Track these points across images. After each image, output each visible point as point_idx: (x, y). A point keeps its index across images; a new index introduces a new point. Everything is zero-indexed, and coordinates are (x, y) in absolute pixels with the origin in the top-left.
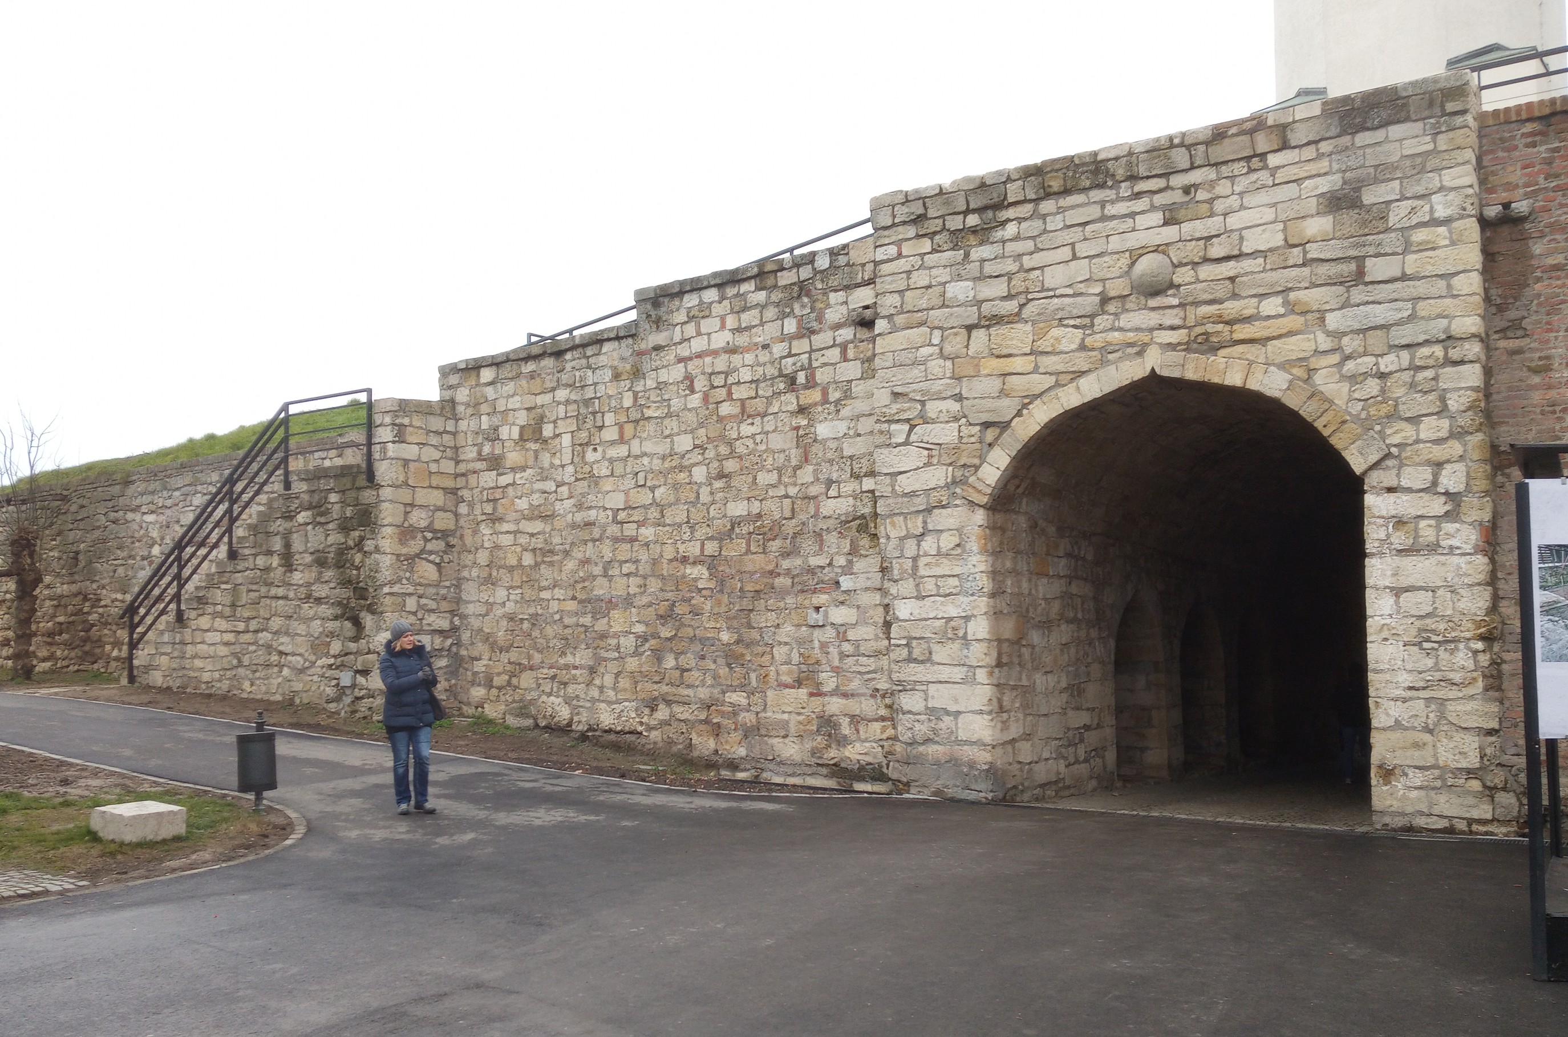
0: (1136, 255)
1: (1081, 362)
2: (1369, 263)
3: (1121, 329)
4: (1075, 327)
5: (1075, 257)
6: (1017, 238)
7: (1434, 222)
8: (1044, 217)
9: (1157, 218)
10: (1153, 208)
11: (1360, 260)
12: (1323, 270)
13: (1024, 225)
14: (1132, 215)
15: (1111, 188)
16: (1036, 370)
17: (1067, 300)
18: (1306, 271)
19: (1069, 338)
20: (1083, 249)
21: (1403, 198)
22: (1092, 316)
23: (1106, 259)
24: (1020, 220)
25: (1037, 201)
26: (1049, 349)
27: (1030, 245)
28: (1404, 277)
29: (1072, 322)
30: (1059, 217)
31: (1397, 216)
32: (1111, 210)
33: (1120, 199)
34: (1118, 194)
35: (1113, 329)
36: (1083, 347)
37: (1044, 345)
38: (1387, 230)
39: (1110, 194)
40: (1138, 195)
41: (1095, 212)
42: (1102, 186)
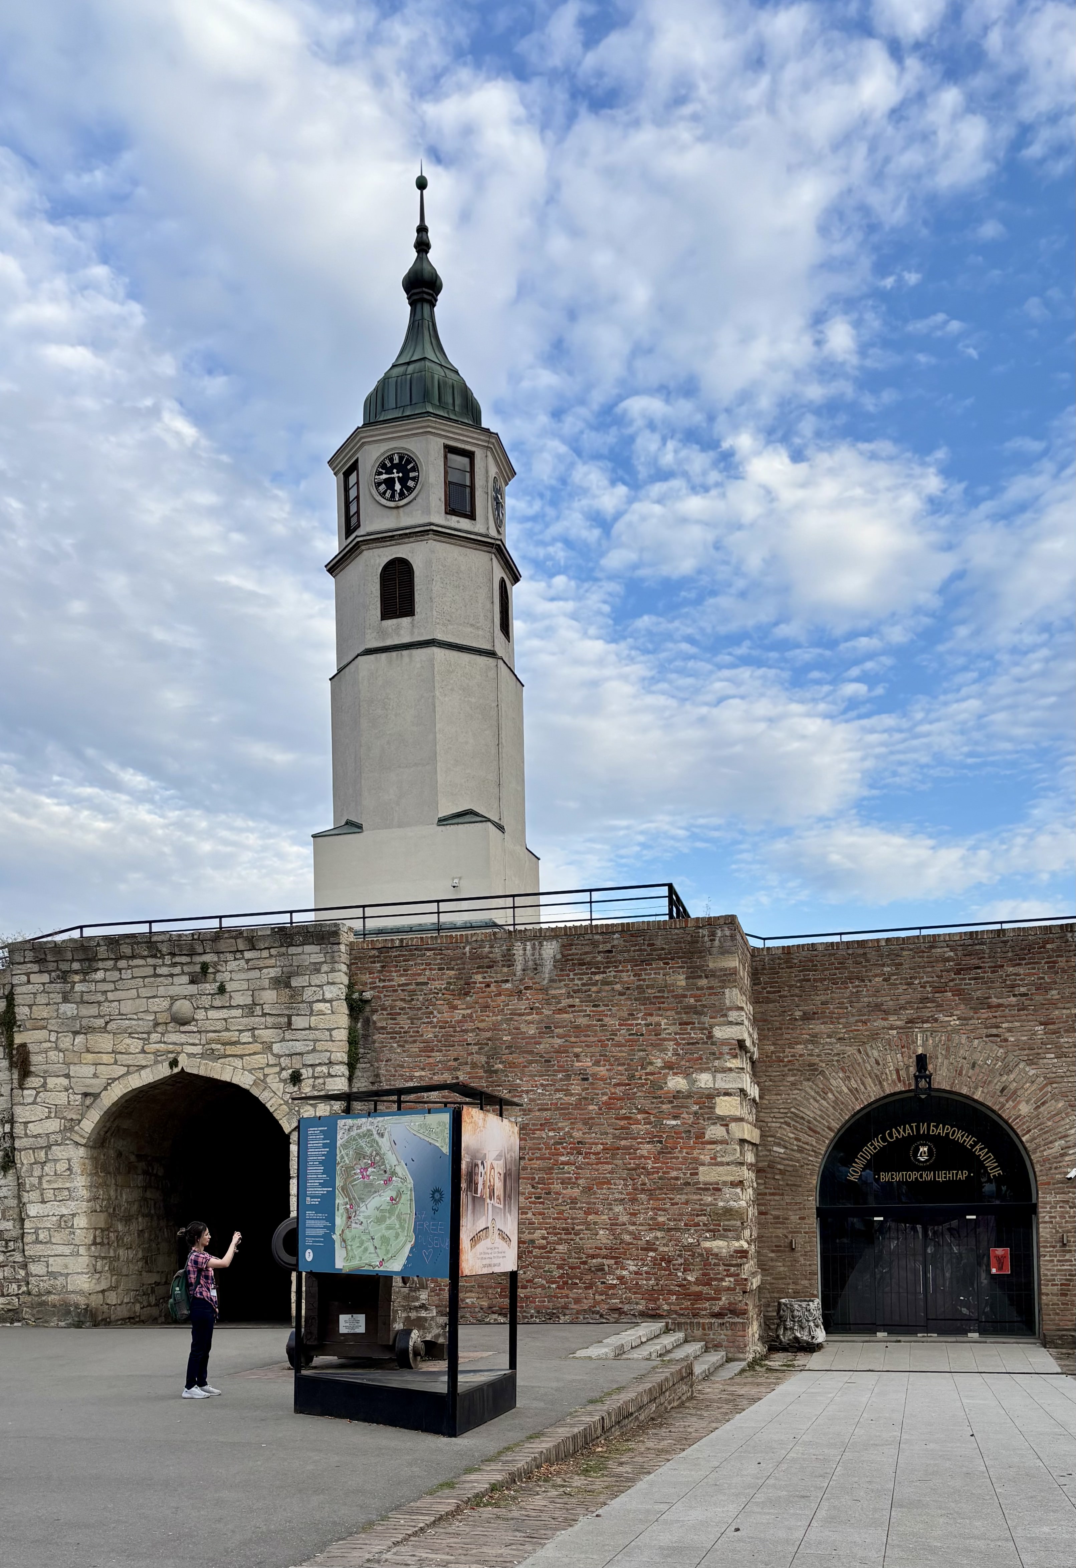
0: (173, 999)
1: (142, 1060)
2: (294, 1018)
3: (165, 1043)
4: (138, 1038)
5: (138, 997)
6: (104, 980)
7: (324, 1001)
8: (120, 970)
9: (185, 979)
10: (183, 973)
11: (289, 1017)
12: (270, 1020)
13: (108, 973)
14: (172, 975)
15: (159, 958)
16: (116, 1063)
17: (134, 1022)
18: (263, 1019)
19: (135, 1045)
20: (144, 992)
21: (310, 986)
22: (149, 1033)
23: (157, 1000)
24: (106, 970)
25: (117, 960)
26: (124, 1051)
27: (111, 986)
28: (310, 1028)
29: (136, 1036)
30: (129, 971)
31: (308, 994)
32: (159, 971)
33: (164, 965)
34: (163, 962)
35: (160, 1042)
36: (143, 1051)
37: (121, 1048)
38: (303, 1002)
39: (160, 961)
40: (174, 965)
41: (149, 971)
42: (155, 956)
